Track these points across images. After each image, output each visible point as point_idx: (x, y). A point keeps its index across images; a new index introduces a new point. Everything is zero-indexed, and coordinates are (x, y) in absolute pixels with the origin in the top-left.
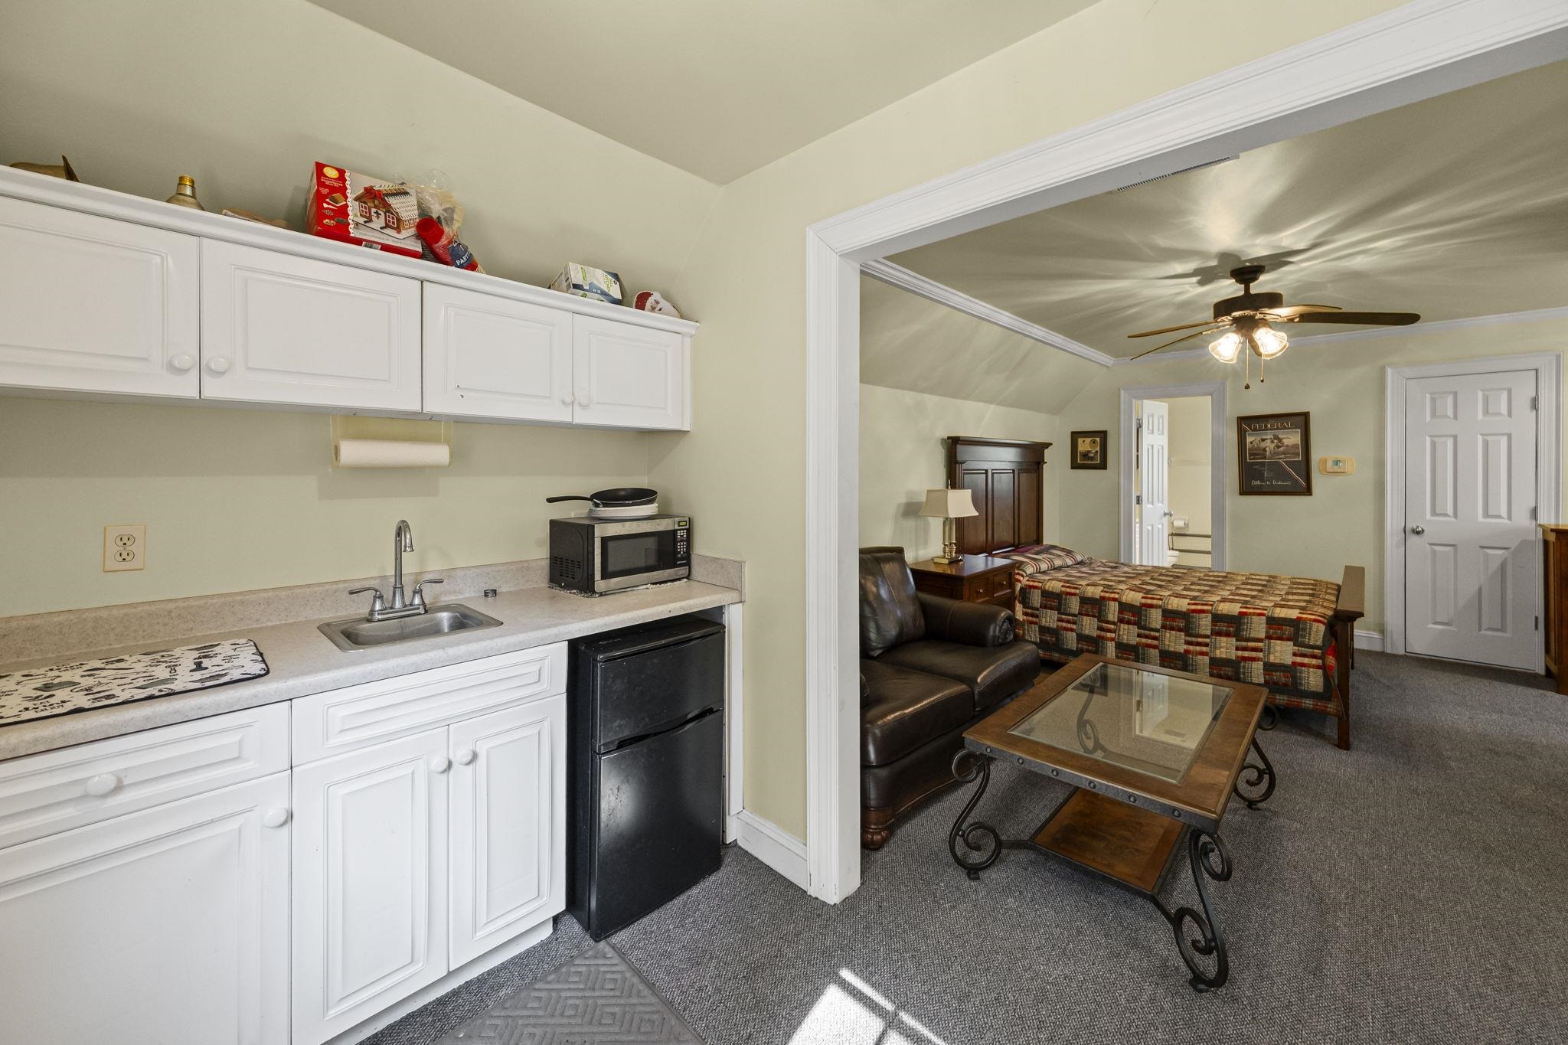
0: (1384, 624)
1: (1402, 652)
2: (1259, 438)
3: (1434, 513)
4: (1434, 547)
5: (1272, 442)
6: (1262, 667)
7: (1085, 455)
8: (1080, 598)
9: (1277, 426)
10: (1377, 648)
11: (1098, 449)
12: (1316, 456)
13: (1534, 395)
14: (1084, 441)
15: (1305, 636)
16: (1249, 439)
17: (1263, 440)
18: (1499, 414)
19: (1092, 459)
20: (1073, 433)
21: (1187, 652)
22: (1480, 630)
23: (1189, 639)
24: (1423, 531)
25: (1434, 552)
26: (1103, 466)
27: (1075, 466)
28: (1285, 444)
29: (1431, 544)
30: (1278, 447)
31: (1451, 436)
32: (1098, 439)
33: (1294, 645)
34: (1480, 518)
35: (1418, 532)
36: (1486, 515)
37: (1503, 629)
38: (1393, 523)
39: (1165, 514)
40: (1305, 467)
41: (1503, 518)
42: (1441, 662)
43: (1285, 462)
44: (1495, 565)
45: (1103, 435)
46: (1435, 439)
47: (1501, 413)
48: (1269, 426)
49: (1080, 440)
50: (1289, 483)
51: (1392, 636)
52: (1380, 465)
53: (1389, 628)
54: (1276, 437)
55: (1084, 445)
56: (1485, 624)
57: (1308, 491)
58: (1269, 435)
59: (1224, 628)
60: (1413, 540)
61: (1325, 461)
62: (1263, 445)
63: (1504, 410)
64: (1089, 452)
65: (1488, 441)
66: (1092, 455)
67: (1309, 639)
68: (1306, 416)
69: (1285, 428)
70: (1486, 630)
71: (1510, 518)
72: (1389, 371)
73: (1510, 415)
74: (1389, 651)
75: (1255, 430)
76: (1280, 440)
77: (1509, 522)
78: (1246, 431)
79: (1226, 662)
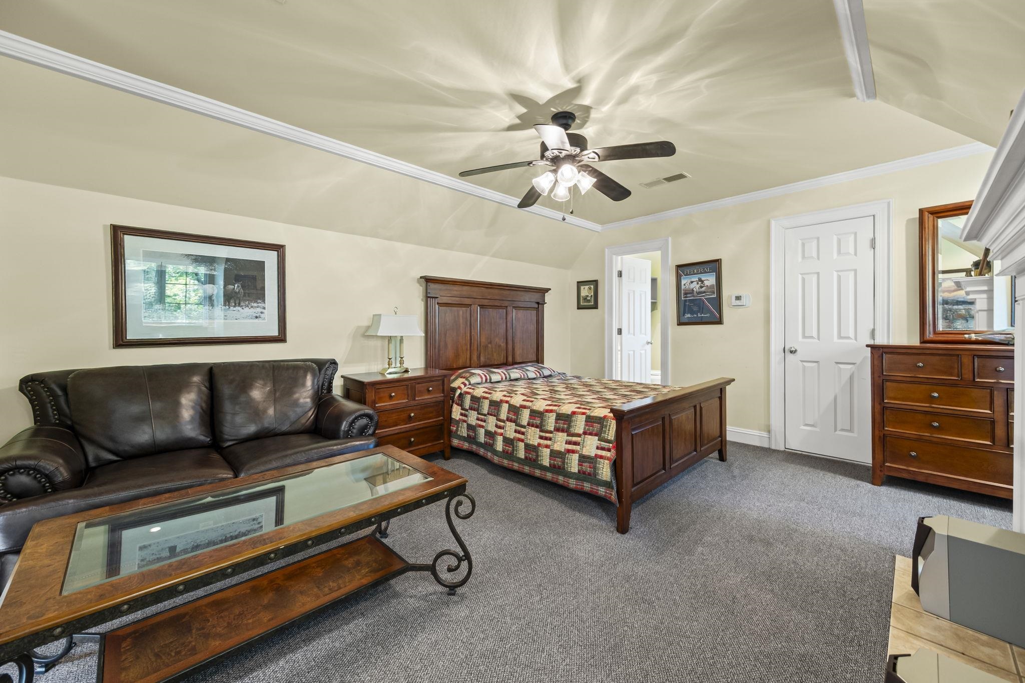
0: (770, 426)
1: (782, 449)
2: (689, 281)
3: (804, 337)
4: (804, 363)
5: (698, 284)
6: (578, 458)
7: (585, 299)
8: (490, 401)
9: (701, 271)
10: (766, 445)
11: (592, 294)
12: (726, 293)
13: (872, 236)
14: (584, 288)
15: (606, 432)
16: (683, 282)
17: (692, 282)
18: (848, 253)
19: (589, 301)
20: (578, 282)
21: (539, 445)
22: (836, 430)
23: (543, 434)
24: (796, 351)
25: (804, 367)
26: (595, 307)
27: (580, 307)
28: (706, 285)
29: (802, 361)
30: (701, 287)
31: (814, 273)
32: (592, 287)
33: (598, 440)
34: (836, 339)
35: (792, 352)
36: (840, 337)
37: (851, 430)
38: (776, 346)
39: (648, 343)
40: (718, 302)
41: (851, 339)
42: (808, 456)
43: (705, 298)
44: (845, 377)
45: (595, 283)
46: (804, 276)
47: (849, 253)
48: (695, 271)
49: (582, 288)
50: (708, 315)
51: (775, 436)
52: (767, 299)
53: (773, 428)
54: (700, 280)
55: (585, 291)
56: (839, 427)
57: (720, 322)
58: (695, 278)
59: (562, 425)
60: (790, 357)
61: (730, 297)
62: (692, 286)
63: (852, 251)
64: (587, 296)
65: (840, 276)
66: (589, 298)
67: (608, 435)
68: (718, 262)
69: (706, 272)
70: (840, 430)
71: (856, 339)
72: (773, 223)
73: (856, 254)
74: (773, 447)
75: (687, 275)
76: (702, 282)
77: (855, 342)
78: (681, 276)
79: (559, 452)
